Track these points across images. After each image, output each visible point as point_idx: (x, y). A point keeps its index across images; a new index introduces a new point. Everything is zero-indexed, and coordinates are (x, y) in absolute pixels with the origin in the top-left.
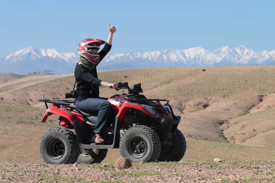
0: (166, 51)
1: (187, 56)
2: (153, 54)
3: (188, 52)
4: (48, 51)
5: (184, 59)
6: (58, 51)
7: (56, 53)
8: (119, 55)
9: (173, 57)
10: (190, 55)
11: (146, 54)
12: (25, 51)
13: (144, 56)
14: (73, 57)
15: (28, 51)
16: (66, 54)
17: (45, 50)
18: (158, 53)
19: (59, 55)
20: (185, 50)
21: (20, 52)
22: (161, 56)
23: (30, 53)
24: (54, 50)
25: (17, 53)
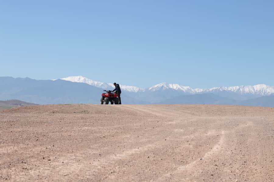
0: (242, 86)
1: (256, 89)
2: (234, 88)
3: (256, 87)
4: (174, 85)
5: (253, 91)
6: (179, 85)
7: (179, 86)
8: (215, 88)
9: (247, 90)
10: (257, 89)
11: (231, 87)
12: (160, 85)
13: (229, 89)
14: (188, 89)
15: (162, 85)
16: (184, 87)
17: (172, 85)
18: (238, 87)
19: (180, 87)
20: (255, 86)
21: (158, 85)
22: (239, 89)
23: (163, 86)
24: (177, 84)
25: (156, 86)
